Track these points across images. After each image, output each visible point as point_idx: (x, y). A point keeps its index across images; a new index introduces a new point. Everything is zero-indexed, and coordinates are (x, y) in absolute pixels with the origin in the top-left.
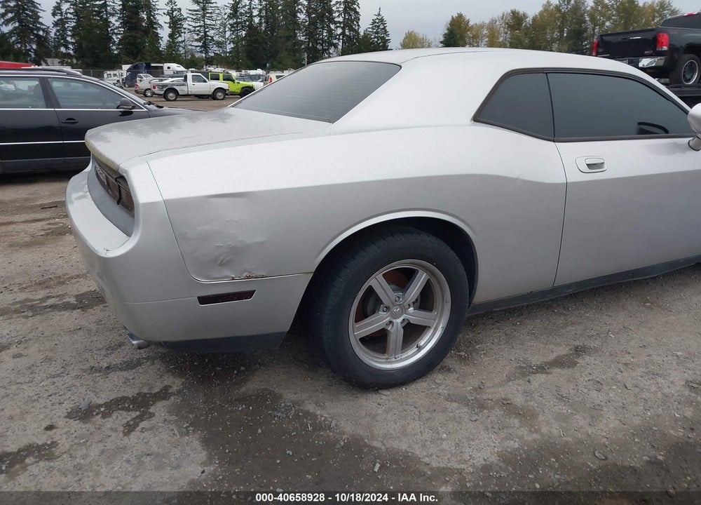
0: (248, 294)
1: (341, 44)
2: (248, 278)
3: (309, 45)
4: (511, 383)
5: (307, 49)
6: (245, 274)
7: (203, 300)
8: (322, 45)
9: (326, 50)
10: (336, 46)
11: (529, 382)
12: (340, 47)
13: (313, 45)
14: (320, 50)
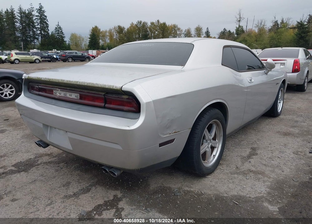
0: (172, 141)
1: (40, 38)
2: (174, 133)
3: (23, 38)
4: (245, 164)
5: (22, 40)
6: (174, 132)
7: (161, 145)
8: (30, 38)
9: (32, 41)
10: (37, 39)
11: (250, 162)
12: (40, 40)
13: (25, 38)
14: (29, 41)
